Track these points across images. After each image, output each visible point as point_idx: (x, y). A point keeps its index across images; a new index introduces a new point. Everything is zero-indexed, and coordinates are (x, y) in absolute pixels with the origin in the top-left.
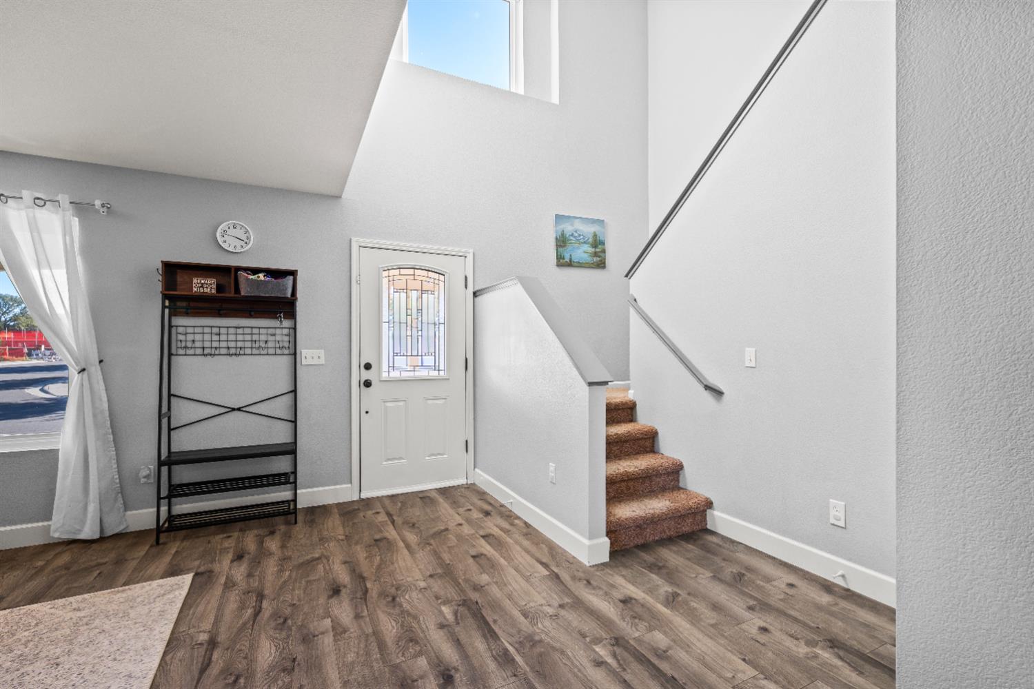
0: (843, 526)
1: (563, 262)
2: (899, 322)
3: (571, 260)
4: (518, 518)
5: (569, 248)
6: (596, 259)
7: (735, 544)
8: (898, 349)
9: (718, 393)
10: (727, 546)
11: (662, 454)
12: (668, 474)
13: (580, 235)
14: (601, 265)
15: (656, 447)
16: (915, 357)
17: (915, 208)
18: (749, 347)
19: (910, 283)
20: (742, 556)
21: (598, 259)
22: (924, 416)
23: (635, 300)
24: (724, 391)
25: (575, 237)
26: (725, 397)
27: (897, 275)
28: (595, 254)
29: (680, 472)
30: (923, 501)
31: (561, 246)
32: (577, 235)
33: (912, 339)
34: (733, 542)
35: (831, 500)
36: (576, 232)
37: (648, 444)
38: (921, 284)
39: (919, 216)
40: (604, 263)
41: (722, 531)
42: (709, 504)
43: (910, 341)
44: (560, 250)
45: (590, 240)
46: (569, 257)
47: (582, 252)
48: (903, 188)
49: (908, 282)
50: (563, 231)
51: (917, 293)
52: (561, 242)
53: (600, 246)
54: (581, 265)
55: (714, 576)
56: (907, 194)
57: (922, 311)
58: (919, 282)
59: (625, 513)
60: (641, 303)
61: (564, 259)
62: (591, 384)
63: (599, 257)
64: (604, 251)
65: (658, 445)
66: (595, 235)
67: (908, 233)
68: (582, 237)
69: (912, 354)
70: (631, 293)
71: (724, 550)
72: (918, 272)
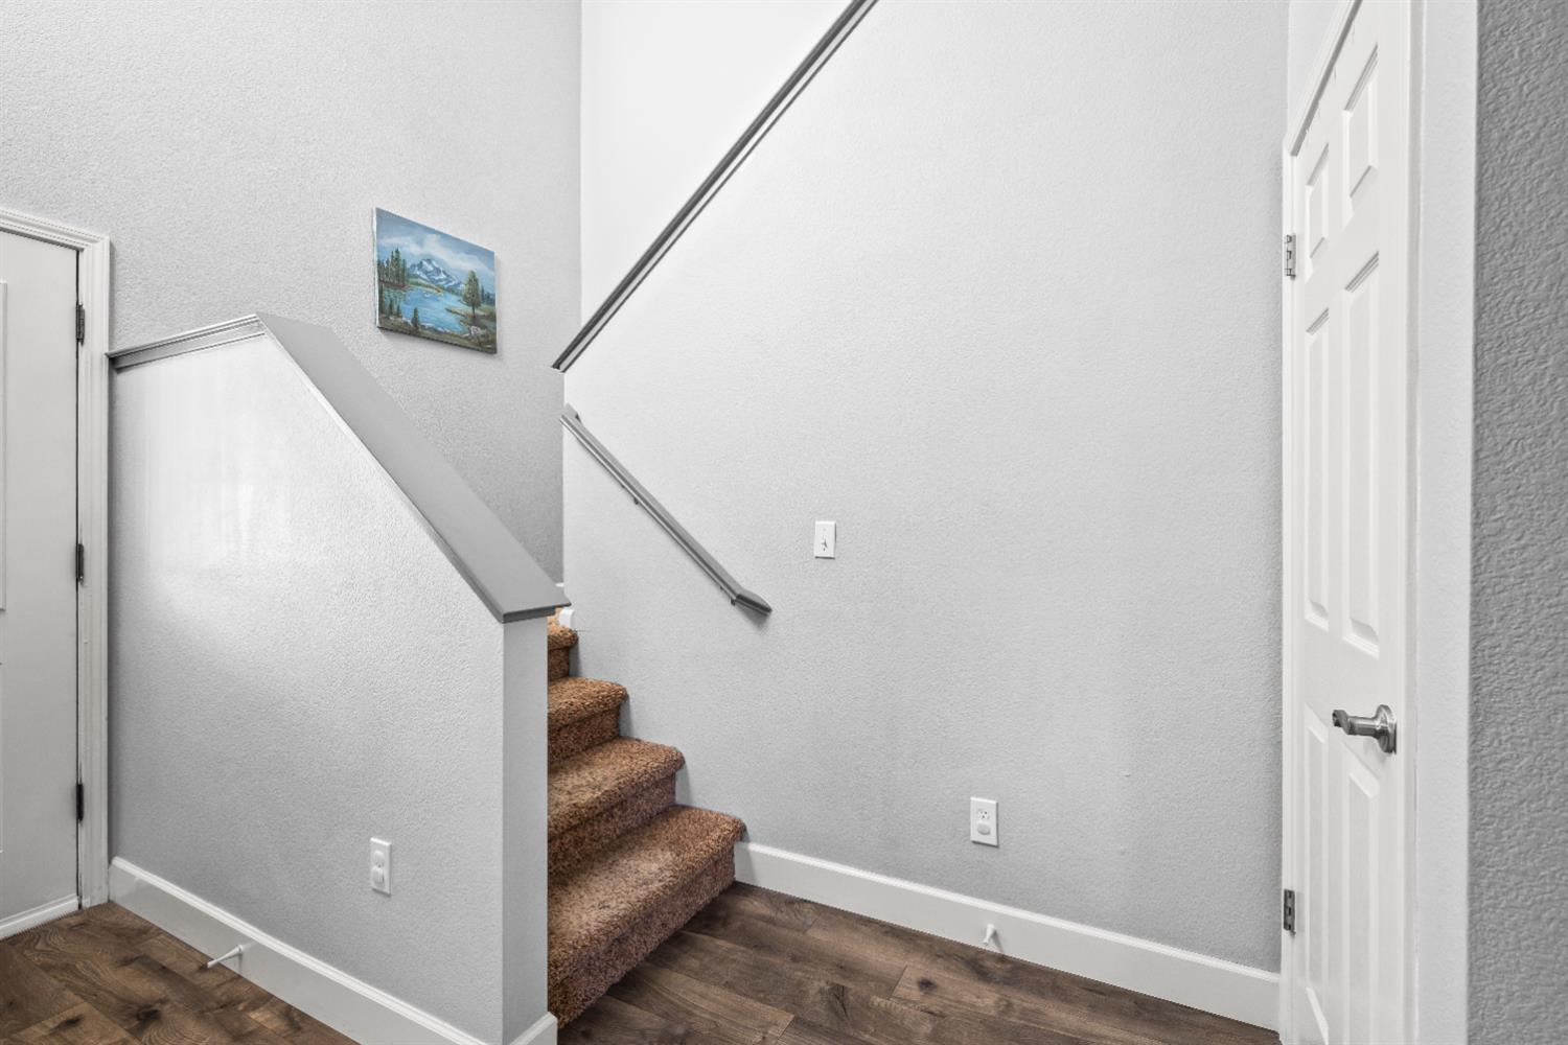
0: (995, 843)
1: (395, 322)
2: (1482, 455)
3: (415, 320)
4: (264, 999)
5: (413, 293)
6: (476, 331)
7: (797, 906)
8: (1477, 524)
9: (757, 610)
10: (782, 917)
11: (639, 740)
12: (656, 784)
13: (438, 271)
14: (486, 345)
15: (623, 726)
16: (1525, 547)
17: (1531, 162)
18: (820, 520)
19: (1513, 356)
20: (819, 936)
21: (480, 332)
22: (1553, 698)
23: (577, 417)
24: (771, 605)
25: (426, 273)
26: (773, 616)
27: (1477, 334)
28: (474, 320)
29: (678, 773)
30: (1546, 915)
31: (390, 285)
32: (430, 268)
33: (1518, 500)
34: (791, 902)
35: (973, 799)
36: (429, 261)
37: (608, 722)
38: (1544, 359)
39: (1542, 182)
40: (493, 342)
41: (766, 882)
42: (740, 832)
43: (1512, 506)
44: (390, 293)
45: (463, 287)
46: (411, 314)
47: (442, 311)
48: (1496, 110)
49: (1509, 353)
50: (397, 252)
51: (1533, 382)
52: (393, 276)
53: (484, 306)
54: (438, 337)
55: (796, 1020)
56: (1507, 124)
57: (1547, 432)
58: (1541, 352)
59: (585, 918)
60: (590, 424)
61: (398, 315)
62: (509, 618)
63: (483, 327)
64: (492, 317)
65: (629, 724)
66: (473, 280)
67: (1510, 225)
68: (443, 276)
69: (1518, 539)
70: (566, 402)
71: (784, 932)
72: (1538, 327)
